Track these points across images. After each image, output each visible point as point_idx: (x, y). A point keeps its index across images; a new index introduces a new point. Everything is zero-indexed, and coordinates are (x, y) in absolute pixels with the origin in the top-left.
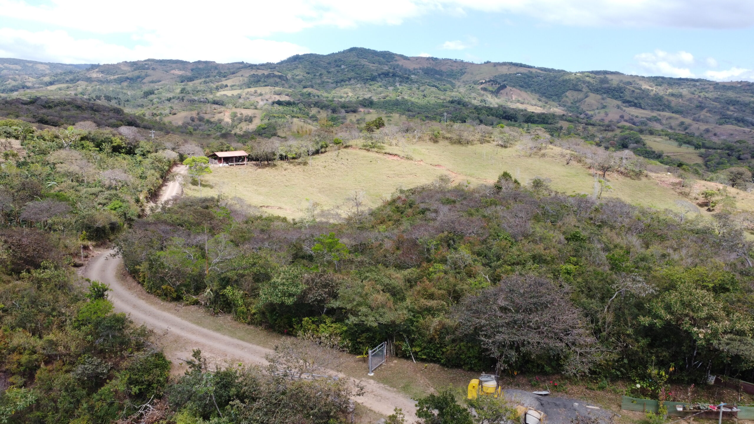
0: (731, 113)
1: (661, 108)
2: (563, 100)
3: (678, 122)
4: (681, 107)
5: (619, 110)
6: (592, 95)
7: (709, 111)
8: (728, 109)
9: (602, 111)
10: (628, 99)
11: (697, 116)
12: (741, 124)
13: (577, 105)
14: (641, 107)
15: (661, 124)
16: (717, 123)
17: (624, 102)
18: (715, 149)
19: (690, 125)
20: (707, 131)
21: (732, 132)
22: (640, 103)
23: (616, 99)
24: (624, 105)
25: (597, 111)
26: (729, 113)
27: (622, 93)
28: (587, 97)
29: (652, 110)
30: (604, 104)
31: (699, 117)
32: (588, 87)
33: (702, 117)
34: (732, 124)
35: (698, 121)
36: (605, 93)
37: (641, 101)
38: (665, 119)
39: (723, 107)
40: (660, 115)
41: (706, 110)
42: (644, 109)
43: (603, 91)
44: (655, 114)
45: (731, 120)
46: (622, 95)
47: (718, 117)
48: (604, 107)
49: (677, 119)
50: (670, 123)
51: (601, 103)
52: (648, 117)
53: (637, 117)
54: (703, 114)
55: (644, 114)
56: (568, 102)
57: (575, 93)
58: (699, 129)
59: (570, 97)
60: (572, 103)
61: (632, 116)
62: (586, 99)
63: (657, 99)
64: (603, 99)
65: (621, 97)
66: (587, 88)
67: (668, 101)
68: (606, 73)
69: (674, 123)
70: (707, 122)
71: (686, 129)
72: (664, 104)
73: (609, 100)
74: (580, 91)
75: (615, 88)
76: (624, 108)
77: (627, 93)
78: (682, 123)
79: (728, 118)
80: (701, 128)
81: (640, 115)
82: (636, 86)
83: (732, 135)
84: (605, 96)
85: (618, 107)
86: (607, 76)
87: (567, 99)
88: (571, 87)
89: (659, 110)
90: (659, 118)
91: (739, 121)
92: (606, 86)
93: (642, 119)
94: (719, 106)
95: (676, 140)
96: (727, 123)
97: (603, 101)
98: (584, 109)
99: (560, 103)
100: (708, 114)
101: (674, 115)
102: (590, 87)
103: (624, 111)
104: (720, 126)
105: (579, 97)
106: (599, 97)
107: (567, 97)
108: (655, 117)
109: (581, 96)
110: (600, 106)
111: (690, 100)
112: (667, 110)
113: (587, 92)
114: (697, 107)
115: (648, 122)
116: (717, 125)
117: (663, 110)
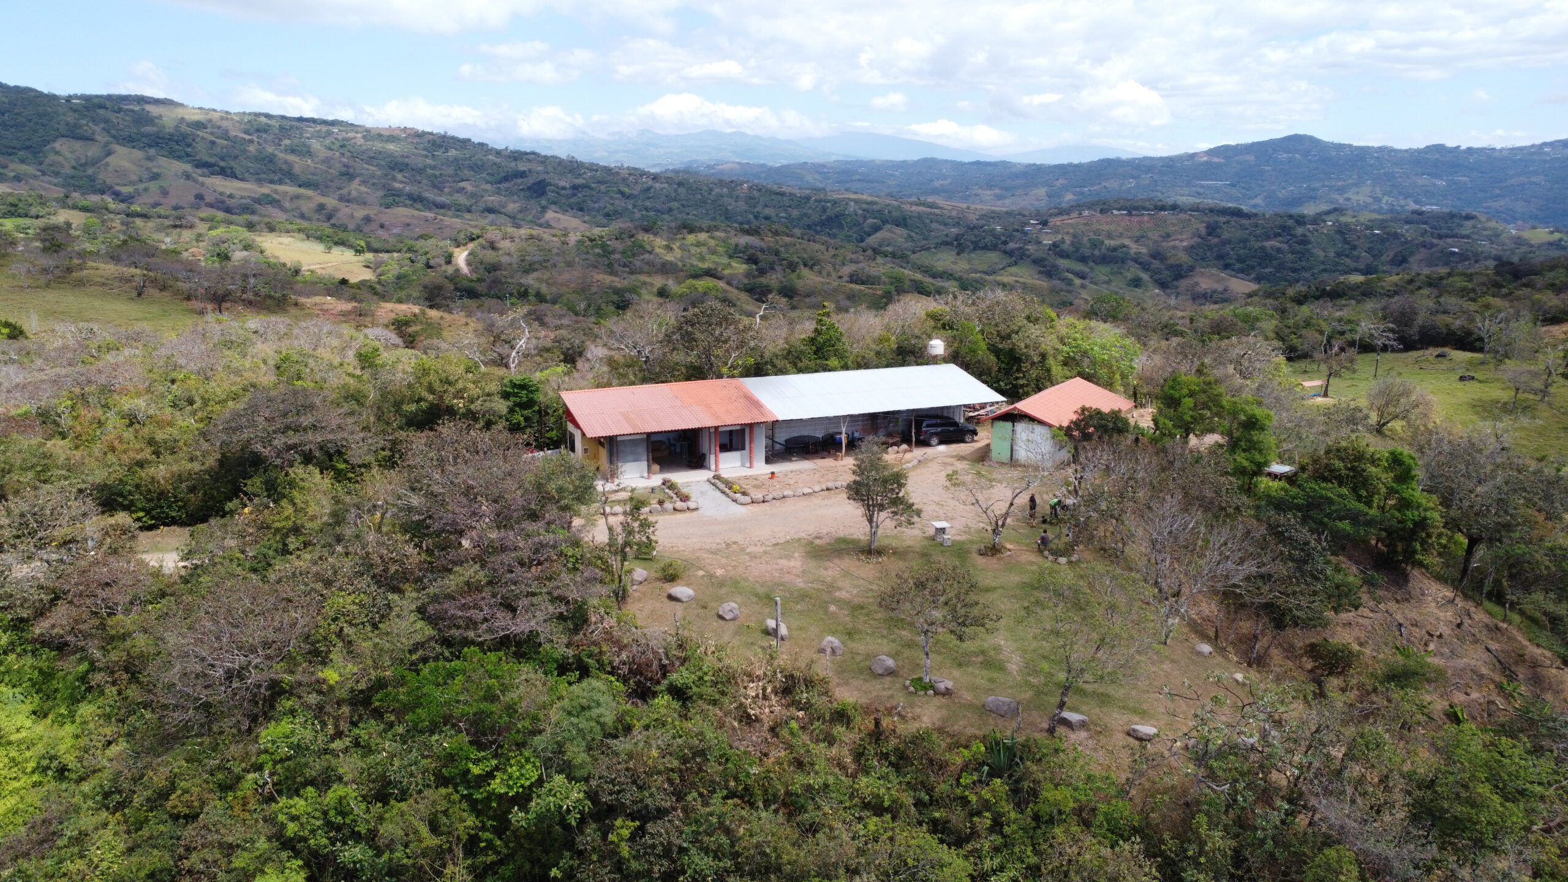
0: (401, 186)
1: (276, 178)
2: (47, 161)
3: (312, 205)
4: (313, 174)
5: (190, 183)
6: (121, 150)
7: (364, 182)
8: (394, 179)
9: (153, 186)
10: (206, 158)
11: (344, 191)
12: (419, 205)
13: (90, 171)
14: (234, 176)
15: (282, 209)
16: (381, 205)
17: (197, 166)
18: (388, 252)
19: (336, 210)
20: (368, 219)
21: (408, 221)
22: (231, 168)
23: (179, 158)
24: (199, 171)
25: (141, 186)
26: (397, 185)
27: (189, 146)
28: (109, 154)
29: (260, 181)
30: (155, 170)
31: (349, 194)
32: (108, 132)
33: (354, 193)
34: (406, 206)
35: (348, 201)
36: (150, 146)
37: (232, 164)
38: (288, 198)
39: (386, 175)
40: (276, 192)
41: (357, 180)
42: (242, 180)
43: (145, 140)
44: (266, 190)
45: (402, 199)
46: (189, 150)
47: (380, 193)
48: (155, 177)
49: (310, 198)
50: (298, 208)
51: (147, 169)
52: (253, 195)
53: (231, 196)
54: (355, 188)
55: (245, 189)
56: (62, 166)
57: (78, 145)
58: (352, 216)
59: (68, 155)
60: (74, 168)
61: (221, 194)
62: (109, 159)
63: (264, 159)
64: (149, 159)
65: (188, 155)
66: (105, 134)
67: (286, 162)
68: (142, 100)
69: (307, 207)
70: (365, 204)
71: (329, 217)
72: (281, 169)
73: (163, 161)
74: (89, 139)
75: (171, 135)
76: (201, 179)
77: (200, 146)
78: (321, 207)
79: (398, 196)
80: (356, 214)
81: (238, 194)
82: (215, 130)
83: (408, 225)
84: (152, 152)
85: (188, 177)
86: (148, 107)
87: (60, 159)
88: (63, 129)
89: (272, 182)
90: (276, 197)
91: (415, 200)
92: (149, 129)
93: (243, 201)
94: (379, 173)
95: (320, 239)
96: (397, 204)
97: (150, 164)
98: (109, 181)
99: (43, 167)
100: (363, 189)
101: (302, 191)
102: (113, 132)
103: (202, 184)
104: (387, 211)
105: (89, 154)
106: (138, 154)
107: (57, 153)
108: (268, 195)
109: (93, 151)
110: (145, 176)
111: (326, 161)
112: (287, 181)
113: (107, 144)
114: (342, 174)
115: (257, 206)
116: (383, 209)
117: (281, 182)
